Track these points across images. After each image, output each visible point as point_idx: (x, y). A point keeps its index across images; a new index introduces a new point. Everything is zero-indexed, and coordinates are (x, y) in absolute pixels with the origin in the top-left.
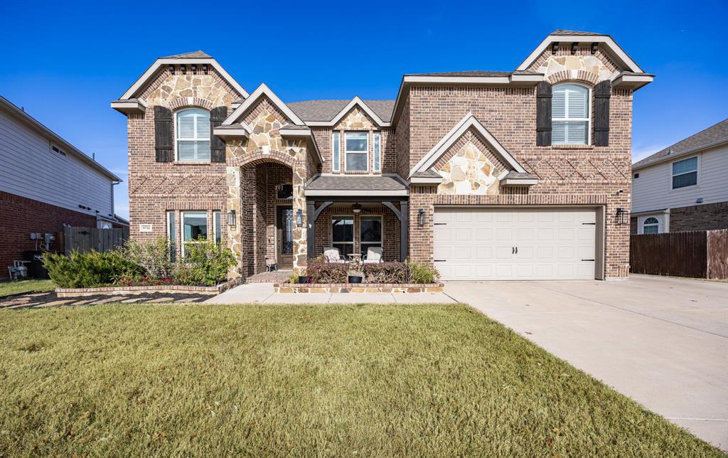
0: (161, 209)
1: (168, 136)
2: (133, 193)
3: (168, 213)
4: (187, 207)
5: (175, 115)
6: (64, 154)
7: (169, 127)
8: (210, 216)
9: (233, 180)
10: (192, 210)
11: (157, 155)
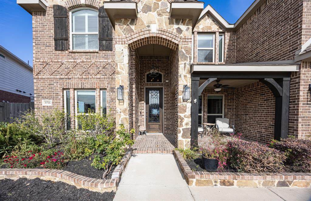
0: (59, 88)
1: (64, 30)
2: (37, 75)
3: (65, 91)
4: (80, 87)
5: (70, 13)
6: (4, 57)
7: (66, 22)
8: (98, 94)
9: (121, 57)
10: (84, 89)
11: (56, 45)
